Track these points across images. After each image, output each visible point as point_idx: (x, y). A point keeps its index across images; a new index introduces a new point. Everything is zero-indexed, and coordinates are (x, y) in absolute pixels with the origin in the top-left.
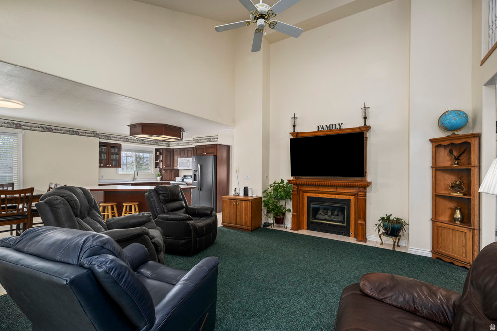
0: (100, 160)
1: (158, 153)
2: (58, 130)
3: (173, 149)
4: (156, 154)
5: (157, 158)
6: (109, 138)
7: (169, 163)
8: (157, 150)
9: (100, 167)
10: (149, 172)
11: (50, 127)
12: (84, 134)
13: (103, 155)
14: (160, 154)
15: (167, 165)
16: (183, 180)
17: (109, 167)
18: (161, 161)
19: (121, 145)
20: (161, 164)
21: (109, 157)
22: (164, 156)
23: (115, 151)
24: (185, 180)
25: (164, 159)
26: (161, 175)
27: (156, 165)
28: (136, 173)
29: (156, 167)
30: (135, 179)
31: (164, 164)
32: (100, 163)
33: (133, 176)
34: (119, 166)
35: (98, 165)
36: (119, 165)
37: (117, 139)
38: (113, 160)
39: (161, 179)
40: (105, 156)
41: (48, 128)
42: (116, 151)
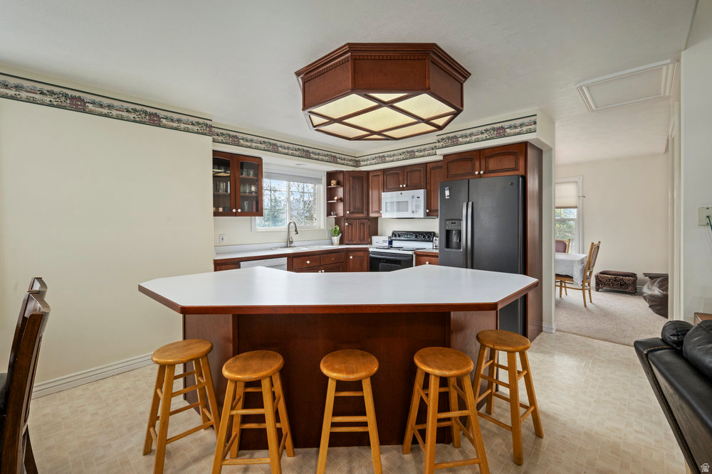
0: (215, 196)
1: (333, 182)
2: (101, 106)
3: (368, 172)
4: (329, 183)
5: (330, 193)
6: (235, 141)
7: (358, 205)
8: (330, 176)
9: (216, 214)
10: (315, 224)
11: (77, 94)
12: (175, 125)
13: (222, 186)
14: (338, 183)
15: (354, 208)
16: (390, 243)
17: (236, 214)
18: (341, 199)
19: (260, 159)
20: (340, 207)
21: (235, 189)
22: (347, 188)
23: (248, 175)
24: (395, 244)
25: (347, 197)
26: (341, 231)
27: (330, 209)
28: (293, 230)
29: (329, 214)
30: (289, 243)
31: (347, 207)
32: (216, 205)
33: (284, 236)
34: (258, 212)
35: (212, 209)
36: (257, 210)
37: (254, 145)
38: (245, 198)
39: (341, 242)
40: (226, 188)
41: (73, 98)
42: (251, 176)
